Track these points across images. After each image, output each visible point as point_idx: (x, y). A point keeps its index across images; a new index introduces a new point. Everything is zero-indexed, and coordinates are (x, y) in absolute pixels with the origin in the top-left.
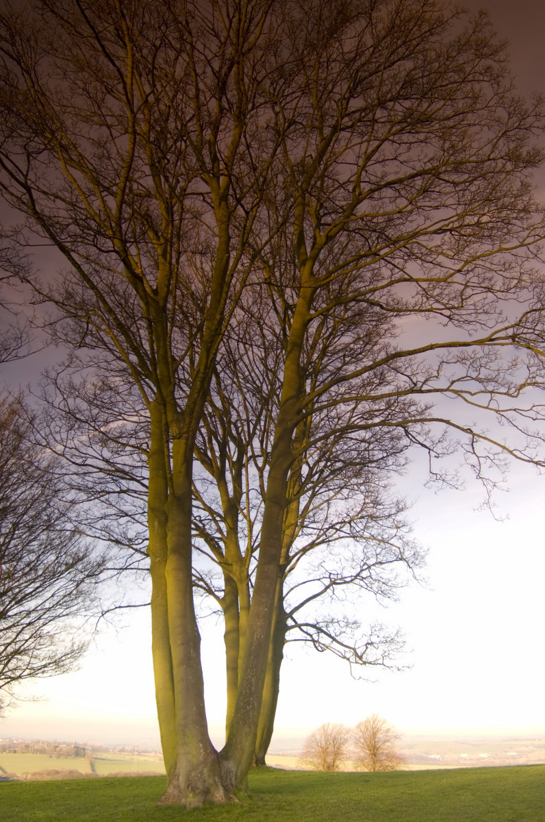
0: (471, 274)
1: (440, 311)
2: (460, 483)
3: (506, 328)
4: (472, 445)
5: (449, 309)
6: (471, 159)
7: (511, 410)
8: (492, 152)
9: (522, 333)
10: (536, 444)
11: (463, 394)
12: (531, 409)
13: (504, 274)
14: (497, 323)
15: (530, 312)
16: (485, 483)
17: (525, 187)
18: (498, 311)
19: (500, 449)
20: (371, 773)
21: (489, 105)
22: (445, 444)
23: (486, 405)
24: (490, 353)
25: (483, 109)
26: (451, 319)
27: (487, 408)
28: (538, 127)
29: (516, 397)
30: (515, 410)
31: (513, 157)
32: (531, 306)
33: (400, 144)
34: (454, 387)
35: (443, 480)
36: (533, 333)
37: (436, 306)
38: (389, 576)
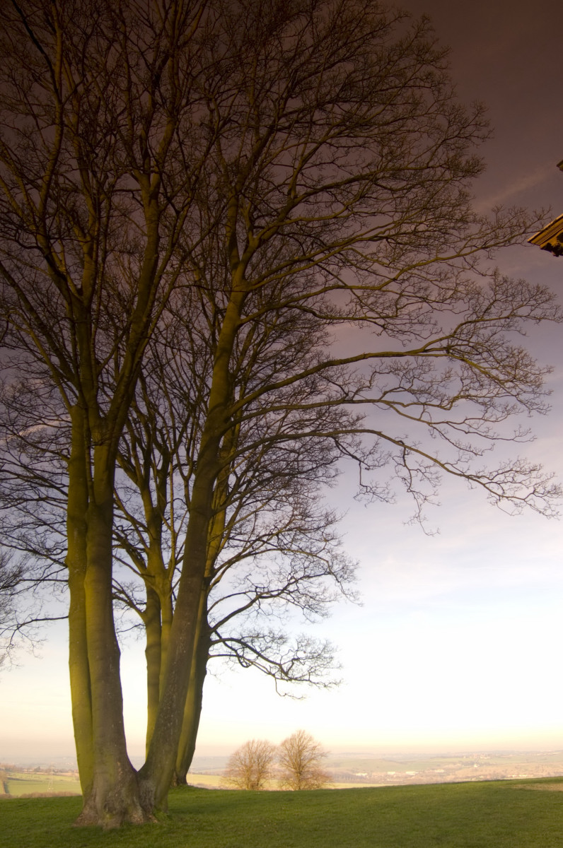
0: (406, 283)
1: (374, 320)
2: (390, 496)
3: (441, 340)
4: (404, 457)
5: (383, 318)
6: (409, 166)
7: (443, 422)
8: (431, 160)
9: (457, 345)
10: (468, 458)
11: (395, 406)
12: (464, 422)
13: (440, 284)
14: (432, 333)
15: (465, 323)
16: (416, 496)
17: (463, 196)
18: (433, 321)
19: (432, 463)
20: (295, 791)
21: (429, 112)
22: (376, 456)
24: (424, 364)
25: (423, 115)
26: (385, 329)
27: (419, 420)
28: (478, 137)
29: (449, 409)
30: (447, 423)
31: (452, 165)
32: (466, 318)
33: (337, 148)
34: (386, 398)
35: (373, 493)
36: (468, 345)
37: (371, 314)
38: (317, 590)
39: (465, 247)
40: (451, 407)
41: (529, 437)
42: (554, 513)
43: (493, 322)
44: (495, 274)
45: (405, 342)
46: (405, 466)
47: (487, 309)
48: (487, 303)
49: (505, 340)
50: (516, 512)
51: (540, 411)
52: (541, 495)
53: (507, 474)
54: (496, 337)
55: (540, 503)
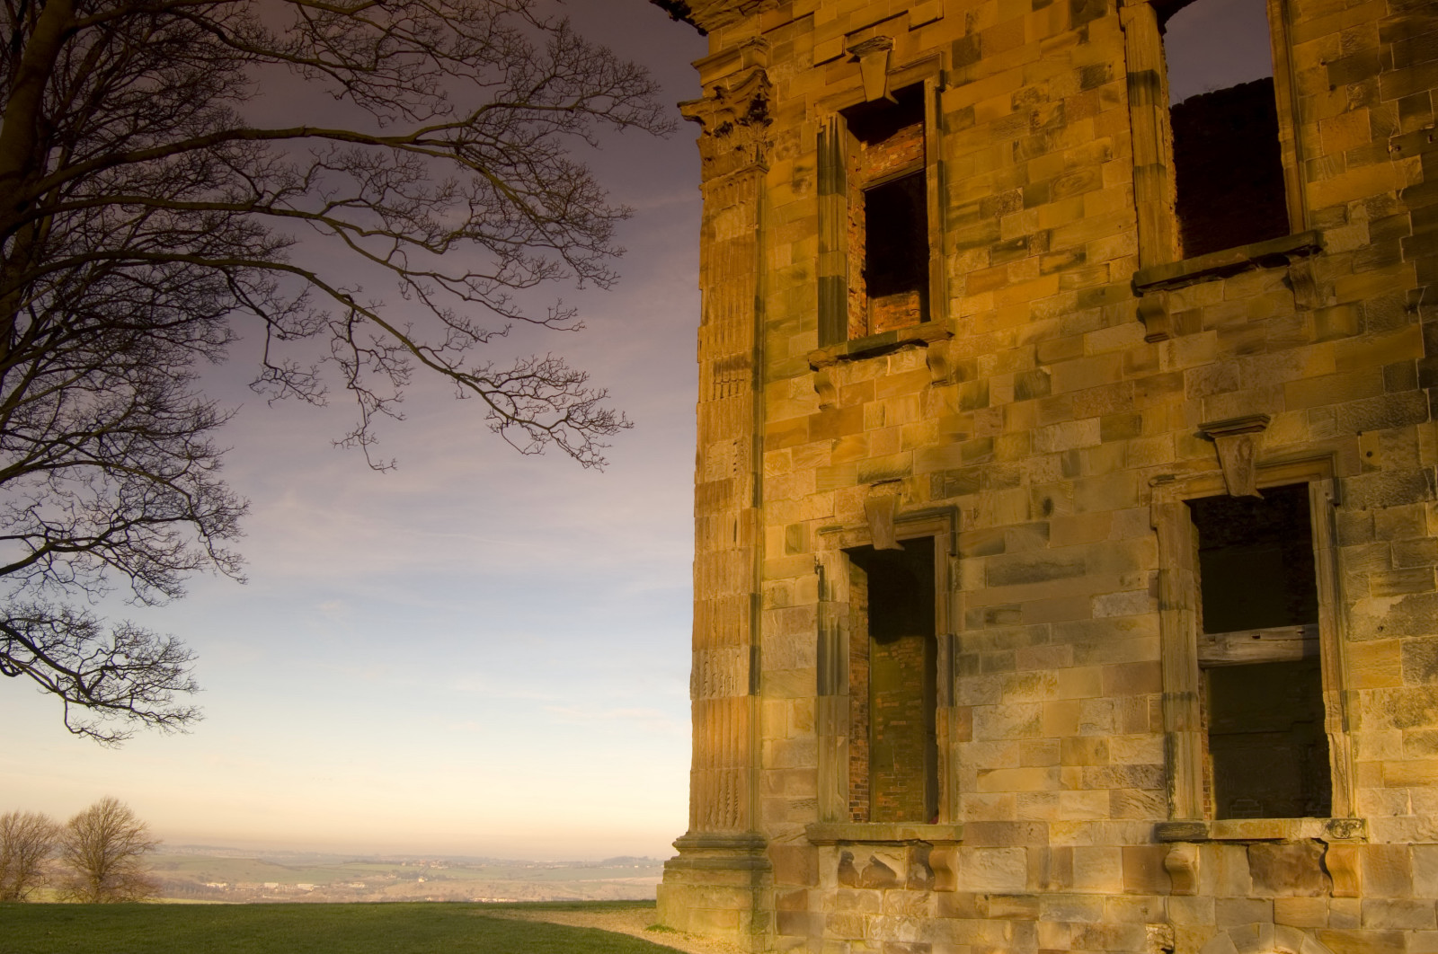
1: (332, 69)
3: (447, 127)
4: (349, 326)
5: (350, 68)
7: (426, 274)
9: (475, 142)
10: (462, 341)
11: (346, 231)
12: (463, 280)
13: (461, 27)
14: (434, 113)
15: (495, 106)
16: (362, 398)
18: (439, 92)
19: (398, 343)
22: (301, 316)
23: (384, 259)
24: (410, 165)
26: (350, 89)
27: (385, 263)
29: (441, 253)
30: (434, 276)
32: (498, 98)
34: (333, 214)
35: (287, 382)
36: (494, 145)
37: (327, 57)
38: (165, 546)
40: (445, 250)
41: (573, 322)
42: (596, 459)
43: (544, 113)
44: (561, 30)
45: (382, 120)
46: (350, 341)
47: (538, 88)
48: (538, 78)
49: (560, 149)
51: (598, 281)
52: (578, 426)
53: (526, 382)
54: (546, 140)
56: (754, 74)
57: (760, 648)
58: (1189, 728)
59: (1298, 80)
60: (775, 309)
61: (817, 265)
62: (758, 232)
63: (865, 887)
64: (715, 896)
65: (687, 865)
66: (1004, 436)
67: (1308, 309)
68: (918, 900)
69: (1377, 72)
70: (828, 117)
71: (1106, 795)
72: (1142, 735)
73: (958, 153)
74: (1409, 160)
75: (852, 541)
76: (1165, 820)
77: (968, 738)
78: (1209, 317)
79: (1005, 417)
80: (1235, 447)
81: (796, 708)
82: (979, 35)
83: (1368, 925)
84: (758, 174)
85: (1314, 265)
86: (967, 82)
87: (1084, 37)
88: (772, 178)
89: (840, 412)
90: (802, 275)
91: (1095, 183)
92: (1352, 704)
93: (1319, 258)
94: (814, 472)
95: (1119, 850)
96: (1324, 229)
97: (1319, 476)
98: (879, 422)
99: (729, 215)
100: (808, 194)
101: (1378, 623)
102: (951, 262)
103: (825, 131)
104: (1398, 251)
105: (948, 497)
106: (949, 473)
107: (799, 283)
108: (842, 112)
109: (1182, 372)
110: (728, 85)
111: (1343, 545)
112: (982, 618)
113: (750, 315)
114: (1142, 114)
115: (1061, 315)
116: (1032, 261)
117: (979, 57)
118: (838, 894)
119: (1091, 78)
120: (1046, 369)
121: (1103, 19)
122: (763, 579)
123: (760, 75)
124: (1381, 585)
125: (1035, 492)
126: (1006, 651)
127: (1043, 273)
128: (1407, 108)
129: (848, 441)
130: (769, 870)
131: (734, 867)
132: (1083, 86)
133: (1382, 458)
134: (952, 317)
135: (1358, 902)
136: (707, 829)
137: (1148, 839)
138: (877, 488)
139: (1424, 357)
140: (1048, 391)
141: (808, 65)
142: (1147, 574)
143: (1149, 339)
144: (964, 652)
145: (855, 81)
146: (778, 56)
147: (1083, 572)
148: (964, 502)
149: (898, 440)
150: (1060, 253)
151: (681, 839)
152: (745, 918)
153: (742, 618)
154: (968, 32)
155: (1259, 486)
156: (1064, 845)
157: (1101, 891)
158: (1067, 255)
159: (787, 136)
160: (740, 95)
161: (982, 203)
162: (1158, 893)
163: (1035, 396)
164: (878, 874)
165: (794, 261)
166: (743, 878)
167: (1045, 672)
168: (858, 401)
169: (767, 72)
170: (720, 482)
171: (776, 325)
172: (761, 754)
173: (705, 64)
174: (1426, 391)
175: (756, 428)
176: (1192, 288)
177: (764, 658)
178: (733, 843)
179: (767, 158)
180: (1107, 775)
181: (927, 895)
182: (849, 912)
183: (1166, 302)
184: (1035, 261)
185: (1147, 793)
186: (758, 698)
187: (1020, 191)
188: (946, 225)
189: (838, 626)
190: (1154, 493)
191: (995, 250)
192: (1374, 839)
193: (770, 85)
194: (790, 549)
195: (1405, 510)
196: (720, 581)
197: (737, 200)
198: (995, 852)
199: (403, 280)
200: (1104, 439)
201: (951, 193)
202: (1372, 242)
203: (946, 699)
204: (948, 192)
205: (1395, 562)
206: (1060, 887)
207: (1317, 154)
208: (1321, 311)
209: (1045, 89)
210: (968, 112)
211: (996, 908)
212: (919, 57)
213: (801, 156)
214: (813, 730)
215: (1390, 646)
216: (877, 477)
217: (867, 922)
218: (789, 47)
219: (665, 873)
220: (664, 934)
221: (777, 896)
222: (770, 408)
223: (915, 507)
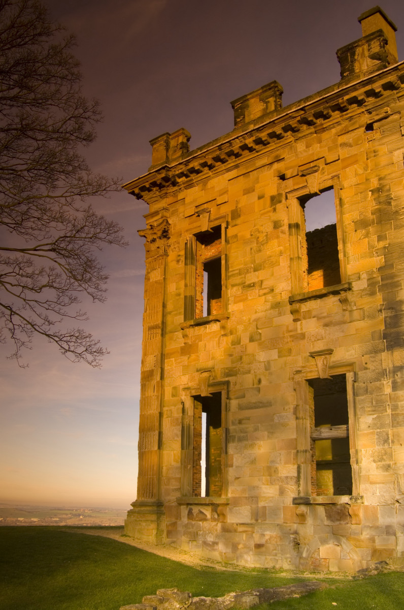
4: (11, 317)
7: (33, 300)
12: (46, 303)
14: (44, 238)
15: (63, 237)
16: (17, 341)
23: (18, 295)
26: (15, 230)
28: (93, 120)
30: (36, 301)
32: (64, 234)
39: (66, 192)
40: (40, 291)
41: (85, 317)
42: (97, 364)
45: (27, 240)
46: (11, 322)
47: (78, 231)
48: (79, 227)
49: (91, 250)
50: (77, 360)
51: (100, 300)
52: (90, 353)
54: (86, 247)
55: (90, 357)
56: (163, 221)
57: (162, 432)
58: (305, 462)
59: (344, 227)
60: (170, 307)
61: (184, 291)
62: (164, 279)
63: (197, 521)
64: (144, 524)
65: (135, 512)
66: (246, 355)
67: (347, 310)
68: (214, 525)
69: (370, 225)
70: (189, 236)
71: (277, 487)
72: (290, 465)
73: (232, 251)
74: (380, 257)
75: (194, 394)
76: (297, 496)
77: (232, 466)
78: (314, 313)
79: (246, 348)
80: (322, 360)
81: (174, 455)
82: (240, 208)
83: (363, 534)
84: (165, 257)
85: (349, 295)
86: (236, 225)
87: (275, 210)
88: (170, 258)
89: (191, 345)
90: (179, 295)
91: (277, 263)
92: (359, 454)
93: (350, 292)
94: (181, 367)
95: (282, 507)
96: (352, 281)
97: (349, 371)
98: (204, 349)
99: (155, 272)
100: (182, 264)
101: (368, 425)
102: (229, 291)
103: (188, 242)
104: (376, 290)
105: (227, 377)
106: (227, 368)
107: (178, 298)
108: (194, 235)
109: (305, 333)
110: (155, 224)
111: (357, 396)
112: (237, 422)
113: (161, 309)
114: (294, 238)
115: (265, 311)
116: (256, 291)
117: (240, 216)
118: (187, 523)
119: (277, 225)
120: (260, 331)
121: (282, 203)
122: (164, 406)
123: (165, 221)
124: (369, 411)
125: (256, 376)
126: (245, 434)
127: (259, 296)
128: (380, 238)
129: (193, 356)
130: (164, 514)
131: (151, 513)
132: (274, 228)
133: (370, 365)
134: (229, 311)
135: (360, 526)
136: (143, 499)
137: (292, 503)
138: (203, 374)
139: (384, 328)
140: (260, 339)
141: (183, 217)
142: (292, 406)
143: (295, 320)
144: (231, 434)
145: (198, 224)
146: (173, 214)
147: (271, 406)
148: (232, 379)
149: (210, 355)
150: (265, 288)
151: (134, 503)
152: (154, 532)
153: (156, 421)
154: (236, 207)
155: (330, 375)
156: (263, 505)
157: (276, 522)
158: (268, 289)
159: (175, 243)
160: (159, 228)
161: (240, 270)
162: (295, 523)
163: (256, 341)
164: (201, 516)
165: (176, 289)
166: (154, 517)
167: (258, 442)
168: (197, 342)
169: (169, 220)
170: (150, 370)
171: (170, 313)
172: (162, 471)
173: (148, 216)
174: (385, 341)
175: (162, 351)
176: (309, 302)
177: (163, 436)
178: (151, 504)
179: (168, 251)
180: (278, 480)
181: (217, 524)
182: (191, 530)
183: (300, 307)
184: (257, 291)
185: (292, 487)
186: (161, 451)
187: (252, 266)
188: (227, 278)
189: (189, 424)
190: (295, 377)
191: (244, 287)
192: (366, 503)
193: (170, 224)
194: (173, 396)
195: (378, 383)
196: (149, 407)
197: (157, 266)
198: (241, 508)
199: (24, 303)
200: (279, 357)
201: (230, 266)
202: (368, 287)
203: (224, 452)
204: (228, 266)
205: (374, 403)
206: (262, 521)
207: (350, 254)
208: (351, 311)
209: (261, 229)
210: (236, 236)
211: (240, 529)
212: (220, 216)
213: (180, 251)
214: (180, 463)
215: (372, 433)
216: (203, 370)
217: (197, 534)
218: (176, 210)
219: (128, 515)
220: (126, 538)
221: (167, 524)
222: (167, 344)
223: (215, 381)
